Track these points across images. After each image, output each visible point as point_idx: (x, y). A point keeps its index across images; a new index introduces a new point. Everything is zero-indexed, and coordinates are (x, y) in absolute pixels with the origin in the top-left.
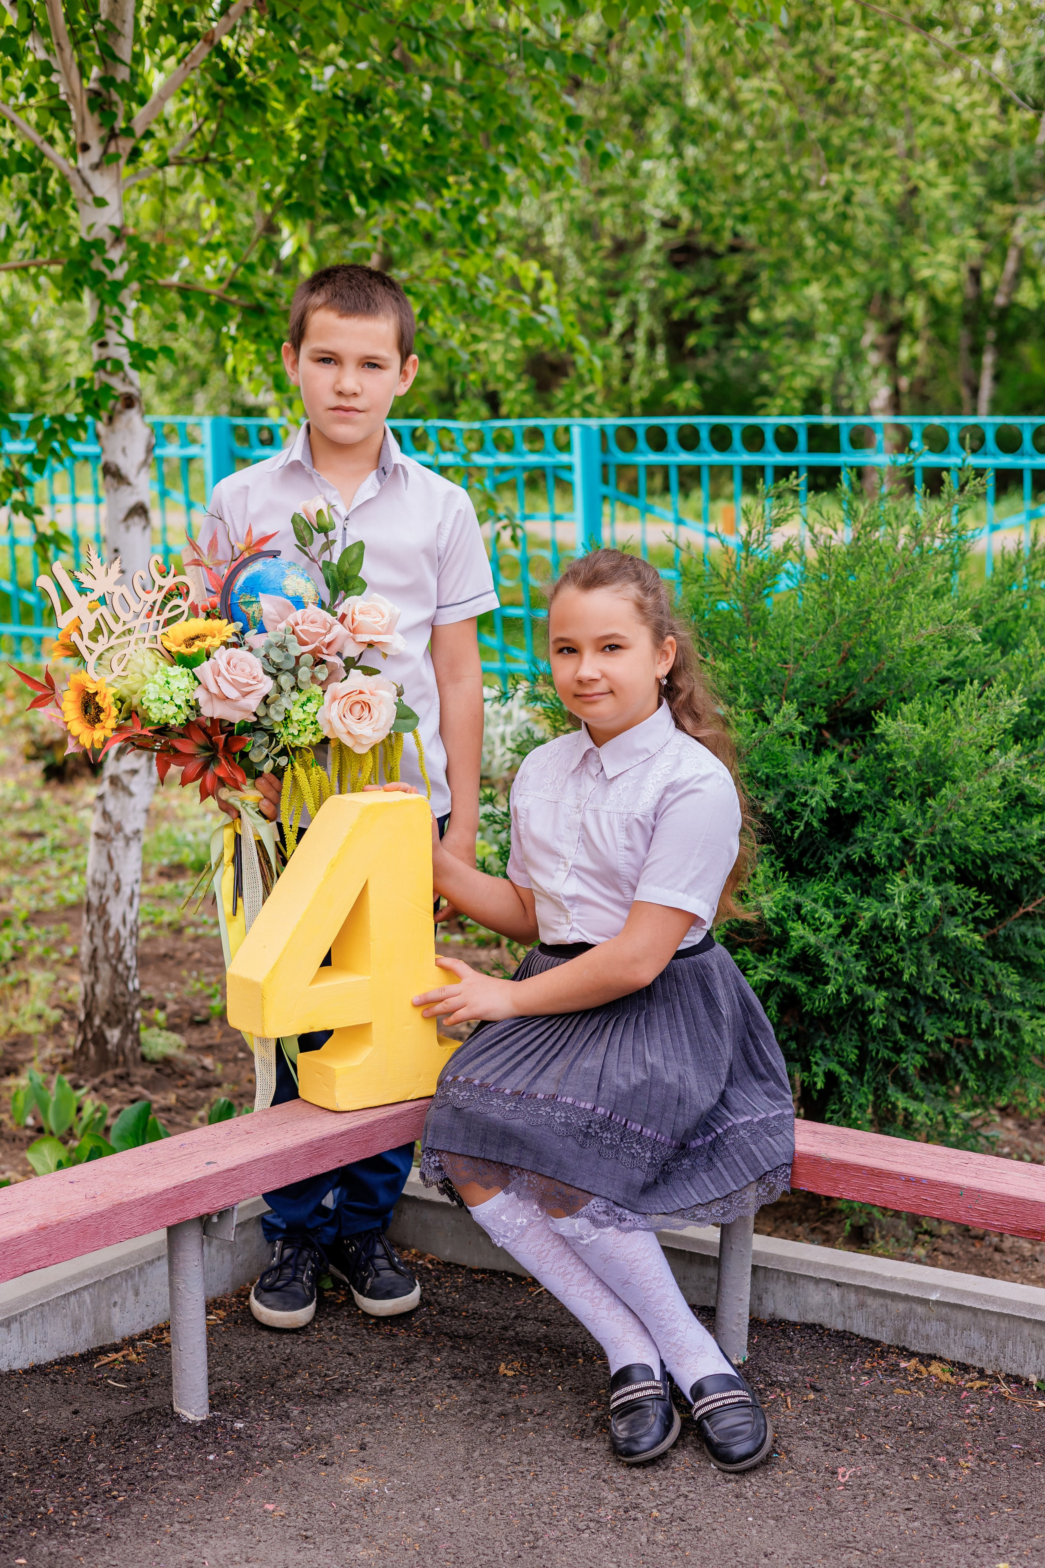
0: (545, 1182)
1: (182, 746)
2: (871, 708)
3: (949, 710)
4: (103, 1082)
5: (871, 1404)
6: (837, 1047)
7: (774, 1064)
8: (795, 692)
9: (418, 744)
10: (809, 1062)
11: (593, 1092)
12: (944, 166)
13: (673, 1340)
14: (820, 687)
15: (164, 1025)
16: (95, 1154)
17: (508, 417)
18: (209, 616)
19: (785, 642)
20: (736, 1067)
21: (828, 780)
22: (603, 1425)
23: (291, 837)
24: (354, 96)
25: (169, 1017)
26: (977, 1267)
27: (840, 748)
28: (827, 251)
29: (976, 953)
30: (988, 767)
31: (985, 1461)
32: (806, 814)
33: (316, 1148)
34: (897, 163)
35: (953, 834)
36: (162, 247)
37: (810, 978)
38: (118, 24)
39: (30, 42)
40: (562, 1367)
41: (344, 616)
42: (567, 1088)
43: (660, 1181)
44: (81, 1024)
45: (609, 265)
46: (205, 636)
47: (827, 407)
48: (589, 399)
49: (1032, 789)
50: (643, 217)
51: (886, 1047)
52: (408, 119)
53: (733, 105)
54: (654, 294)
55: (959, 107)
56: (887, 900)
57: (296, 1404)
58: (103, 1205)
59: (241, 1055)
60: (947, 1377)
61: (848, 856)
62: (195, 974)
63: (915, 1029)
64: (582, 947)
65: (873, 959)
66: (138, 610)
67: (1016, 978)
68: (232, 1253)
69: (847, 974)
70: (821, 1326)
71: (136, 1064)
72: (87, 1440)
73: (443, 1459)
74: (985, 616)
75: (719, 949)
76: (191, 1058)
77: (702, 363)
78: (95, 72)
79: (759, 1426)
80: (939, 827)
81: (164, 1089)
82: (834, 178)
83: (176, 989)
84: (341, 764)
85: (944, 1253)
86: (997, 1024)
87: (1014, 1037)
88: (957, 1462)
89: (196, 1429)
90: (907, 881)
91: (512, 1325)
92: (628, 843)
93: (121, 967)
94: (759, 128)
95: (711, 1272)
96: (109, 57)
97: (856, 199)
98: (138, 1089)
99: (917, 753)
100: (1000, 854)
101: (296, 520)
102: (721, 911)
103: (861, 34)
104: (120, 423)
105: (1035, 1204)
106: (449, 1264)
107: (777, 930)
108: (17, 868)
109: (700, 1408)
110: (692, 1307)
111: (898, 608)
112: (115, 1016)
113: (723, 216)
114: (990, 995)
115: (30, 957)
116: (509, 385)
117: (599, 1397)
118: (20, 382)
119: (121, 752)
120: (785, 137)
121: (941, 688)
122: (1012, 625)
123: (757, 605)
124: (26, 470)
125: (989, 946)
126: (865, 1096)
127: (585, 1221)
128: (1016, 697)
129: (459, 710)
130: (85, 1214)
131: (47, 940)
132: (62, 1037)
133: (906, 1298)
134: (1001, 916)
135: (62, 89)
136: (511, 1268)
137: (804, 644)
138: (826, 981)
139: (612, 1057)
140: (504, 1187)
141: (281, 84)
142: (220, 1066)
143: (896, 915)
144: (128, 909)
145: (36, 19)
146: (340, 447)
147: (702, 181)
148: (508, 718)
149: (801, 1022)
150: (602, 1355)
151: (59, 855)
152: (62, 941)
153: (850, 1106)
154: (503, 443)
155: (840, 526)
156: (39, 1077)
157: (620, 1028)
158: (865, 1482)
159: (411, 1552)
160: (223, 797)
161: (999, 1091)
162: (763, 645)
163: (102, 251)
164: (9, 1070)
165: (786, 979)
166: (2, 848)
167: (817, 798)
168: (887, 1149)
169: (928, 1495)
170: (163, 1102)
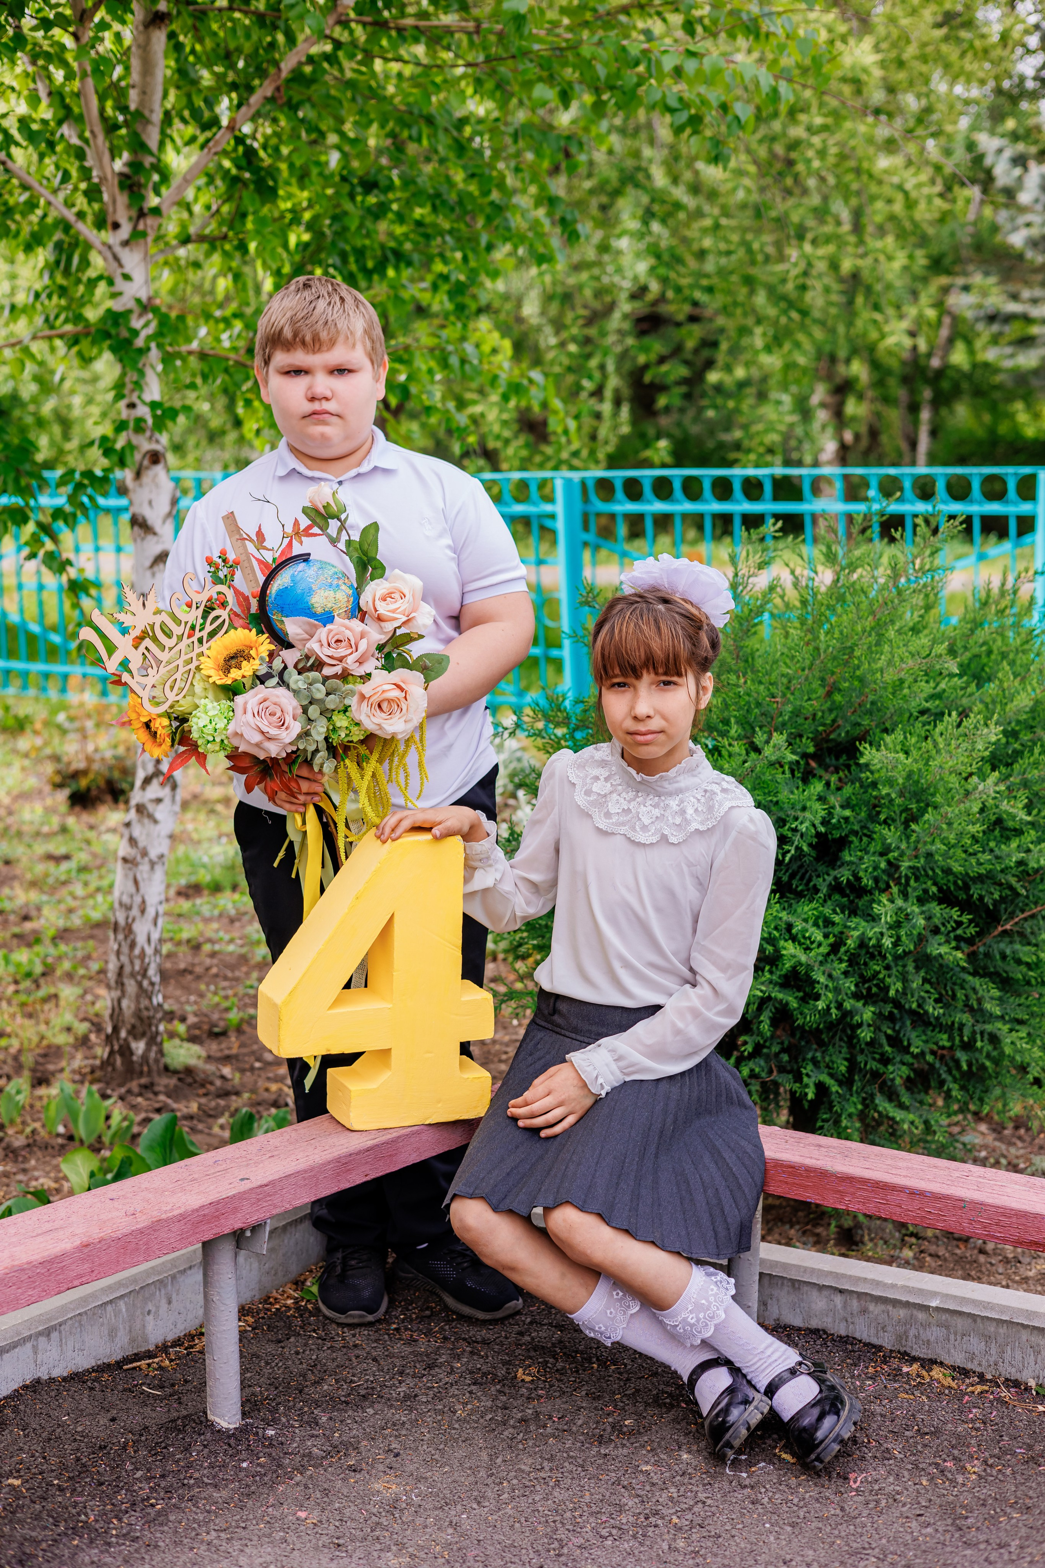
2: (855, 739)
3: (929, 740)
4: (129, 1091)
5: (877, 1408)
6: (827, 1059)
8: (784, 724)
10: (801, 1074)
14: (807, 719)
15: (184, 1036)
17: (505, 470)
19: (773, 677)
21: (818, 806)
22: (620, 1430)
25: (189, 1028)
26: (963, 1268)
27: (826, 776)
28: (790, 318)
29: (958, 969)
30: (967, 793)
31: (991, 1466)
32: (797, 839)
33: (344, 1163)
35: (937, 857)
36: (181, 318)
37: (801, 994)
38: (146, 113)
39: (65, 129)
40: (577, 1372)
44: (108, 1037)
47: (778, 460)
48: (576, 454)
49: (1009, 814)
50: (611, 290)
51: (874, 1059)
53: (694, 188)
54: (623, 358)
55: (908, 186)
56: (874, 920)
57: (324, 1411)
58: (142, 1222)
59: (257, 1065)
60: (948, 1382)
61: (836, 878)
62: (212, 988)
63: (901, 1041)
65: (861, 976)
67: (996, 993)
68: (261, 1263)
69: (837, 990)
70: (825, 1332)
71: (159, 1074)
72: (124, 1448)
73: (467, 1465)
74: (961, 651)
76: (211, 1068)
78: (126, 156)
80: (923, 850)
81: (186, 1098)
82: (794, 252)
83: (196, 1003)
85: (931, 1255)
86: (978, 1037)
87: (995, 1049)
88: (964, 1468)
89: (229, 1437)
90: (893, 902)
91: (528, 1330)
93: (145, 983)
96: (139, 146)
97: (814, 272)
98: (162, 1098)
99: (901, 781)
100: (980, 876)
103: (818, 120)
104: (147, 478)
105: (1037, 1216)
107: (770, 948)
108: (46, 889)
111: (878, 644)
112: (140, 1029)
113: (692, 287)
114: (971, 1010)
115: (59, 973)
116: (507, 442)
117: (615, 1403)
118: (43, 441)
120: (747, 215)
121: (921, 719)
122: (984, 660)
125: (970, 963)
126: (854, 1106)
128: (992, 726)
130: (125, 1231)
131: (75, 957)
132: (90, 1048)
133: (907, 1304)
134: (981, 934)
135: (95, 173)
137: (791, 679)
138: (817, 997)
141: (292, 169)
142: (237, 1075)
143: (882, 934)
144: (152, 928)
145: (71, 110)
147: (672, 256)
149: (794, 1035)
151: (84, 876)
152: (88, 957)
153: (840, 1115)
155: (820, 568)
156: (69, 1087)
158: (876, 1487)
159: (441, 1560)
161: (981, 1099)
162: (753, 681)
163: (128, 321)
164: (41, 1080)
165: (779, 995)
166: (31, 869)
167: (807, 824)
168: (889, 1162)
169: (938, 1501)
170: (185, 1110)
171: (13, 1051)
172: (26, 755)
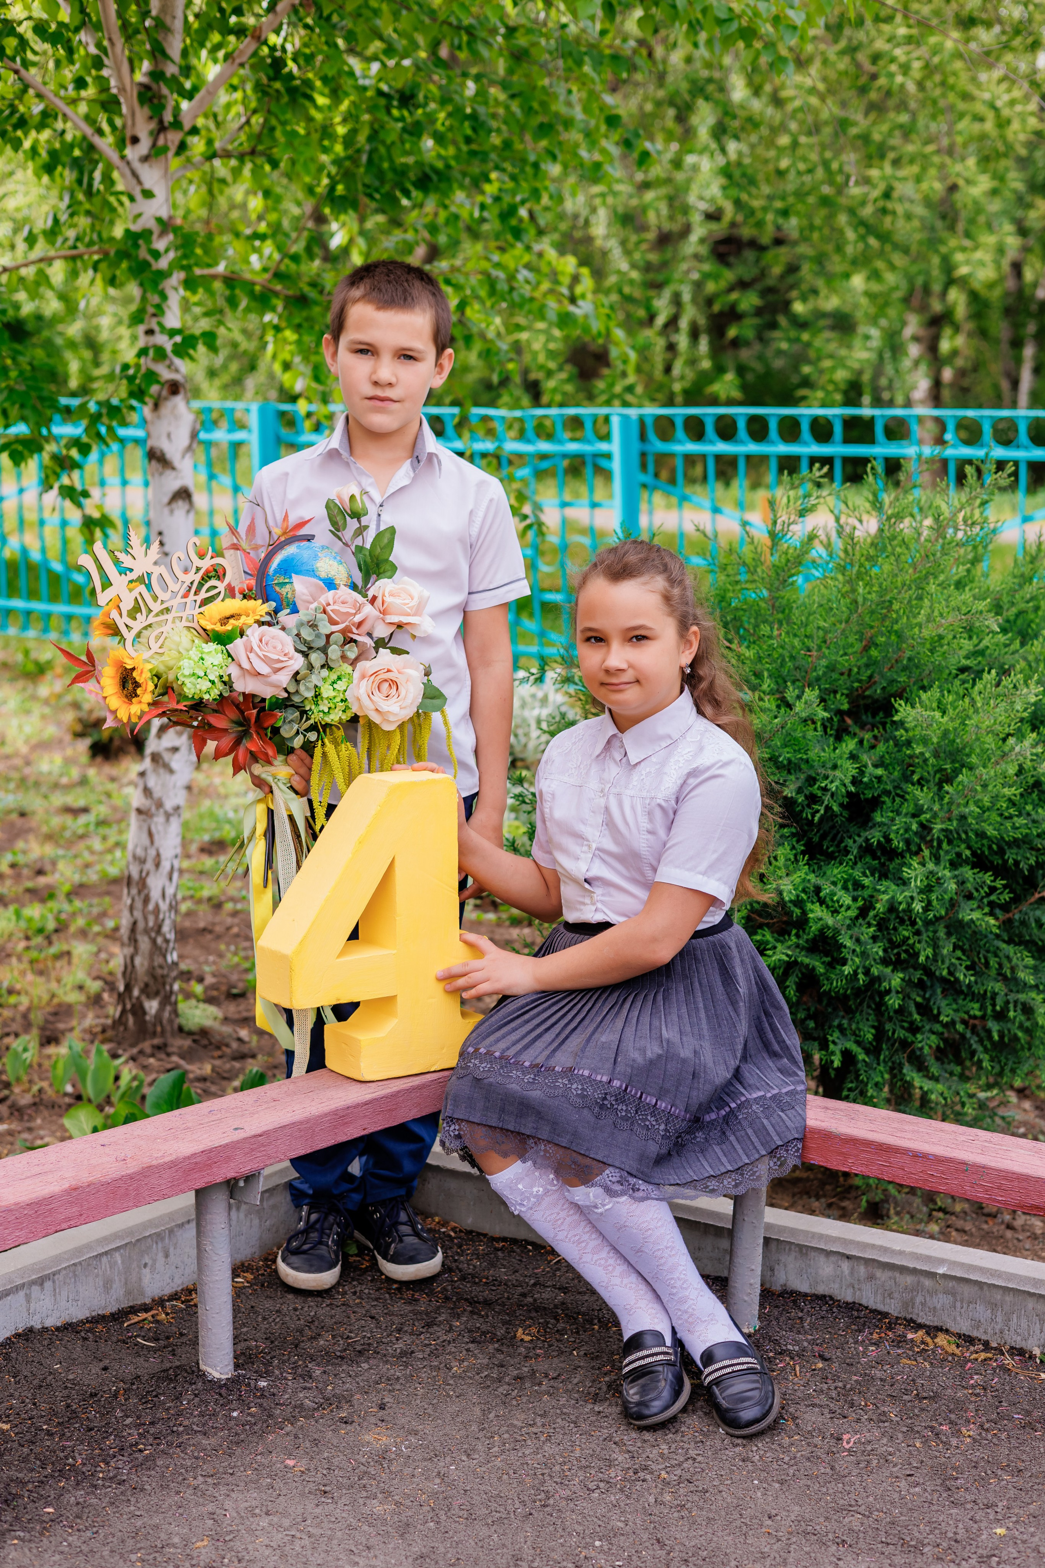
0: (561, 1151)
1: (215, 721)
2: (891, 696)
3: (967, 700)
4: (141, 1052)
5: (877, 1373)
6: (854, 1026)
7: (788, 1042)
8: (818, 679)
9: (446, 723)
10: (827, 1041)
11: (609, 1065)
12: (985, 161)
13: (685, 1307)
14: (842, 674)
15: (201, 997)
16: (130, 1119)
17: (549, 406)
18: (245, 597)
19: (809, 629)
20: (750, 1044)
21: (849, 765)
22: (615, 1389)
23: (320, 812)
24: (397, 91)
25: (206, 989)
26: (989, 1244)
27: (861, 734)
28: (867, 245)
29: (992, 936)
30: (1004, 755)
31: (987, 1430)
32: (827, 798)
33: (342, 1116)
34: (936, 159)
35: (970, 820)
36: (210, 237)
37: (828, 959)
38: (168, 20)
39: (83, 36)
40: (577, 1333)
41: (374, 598)
42: (584, 1061)
43: (674, 1153)
44: (120, 995)
45: (653, 257)
46: (240, 615)
47: (866, 399)
48: (630, 389)
50: (686, 210)
51: (903, 1027)
52: (449, 115)
53: (777, 101)
54: (698, 286)
55: (999, 104)
56: (904, 883)
57: (318, 1365)
58: (132, 1167)
60: (953, 1348)
61: (867, 840)
62: (232, 948)
63: (931, 1010)
64: (605, 926)
65: (890, 941)
66: (176, 589)
67: (1030, 961)
68: (260, 1218)
69: (864, 955)
70: (831, 1298)
71: (173, 1034)
72: (115, 1395)
73: (459, 1419)
74: (1005, 607)
75: (738, 929)
76: (227, 1029)
77: (745, 354)
78: (146, 65)
79: (766, 1393)
80: (956, 813)
81: (201, 1060)
82: (874, 173)
83: (214, 963)
84: (370, 742)
85: (957, 1230)
86: (1011, 1006)
87: (1028, 1019)
88: (959, 1431)
89: (221, 1387)
90: (923, 864)
91: (530, 1291)
92: (649, 826)
93: (159, 940)
94: (801, 123)
95: (725, 1244)
96: (159, 53)
97: (895, 195)
98: (175, 1059)
99: (935, 740)
100: (1016, 840)
101: (330, 506)
102: (740, 892)
103: (902, 31)
104: (166, 408)
105: (1038, 1180)
106: (471, 1232)
107: (797, 911)
108: (62, 842)
109: (710, 1374)
110: (705, 1277)
111: (920, 598)
112: (153, 987)
113: (765, 209)
114: (1005, 978)
115: (72, 929)
116: (550, 374)
117: (613, 1363)
118: (74, 367)
119: (163, 729)
120: (827, 131)
121: (961, 677)
122: (1032, 616)
123: (782, 593)
124: (74, 453)
125: (1006, 930)
126: (881, 1074)
127: (599, 1190)
128: (1032, 687)
129: (489, 694)
130: (115, 1175)
131: (90, 913)
132: (102, 1007)
133: (914, 1271)
134: (1017, 900)
135: (113, 83)
136: (531, 1237)
137: (826, 632)
138: (844, 962)
139: (629, 1032)
140: (522, 1156)
141: (325, 80)
142: (255, 1038)
143: (912, 898)
144: (167, 883)
145: (88, 15)
146: (377, 436)
147: (744, 175)
148: (544, 701)
149: (820, 1001)
150: (617, 1324)
151: (103, 830)
152: (104, 914)
153: (866, 1084)
154: (543, 431)
155: (865, 517)
156: (79, 1046)
157: (638, 1004)
158: (869, 1448)
159: (426, 1508)
160: (256, 773)
161: (1013, 1071)
162: (788, 633)
163: (149, 241)
164: (50, 1039)
165: (805, 959)
166: (47, 822)
167: (837, 783)
168: (895, 1125)
169: (930, 1462)
170: (198, 1072)
171: (22, 1008)
172: (46, 702)
